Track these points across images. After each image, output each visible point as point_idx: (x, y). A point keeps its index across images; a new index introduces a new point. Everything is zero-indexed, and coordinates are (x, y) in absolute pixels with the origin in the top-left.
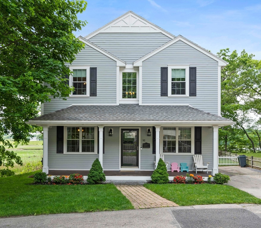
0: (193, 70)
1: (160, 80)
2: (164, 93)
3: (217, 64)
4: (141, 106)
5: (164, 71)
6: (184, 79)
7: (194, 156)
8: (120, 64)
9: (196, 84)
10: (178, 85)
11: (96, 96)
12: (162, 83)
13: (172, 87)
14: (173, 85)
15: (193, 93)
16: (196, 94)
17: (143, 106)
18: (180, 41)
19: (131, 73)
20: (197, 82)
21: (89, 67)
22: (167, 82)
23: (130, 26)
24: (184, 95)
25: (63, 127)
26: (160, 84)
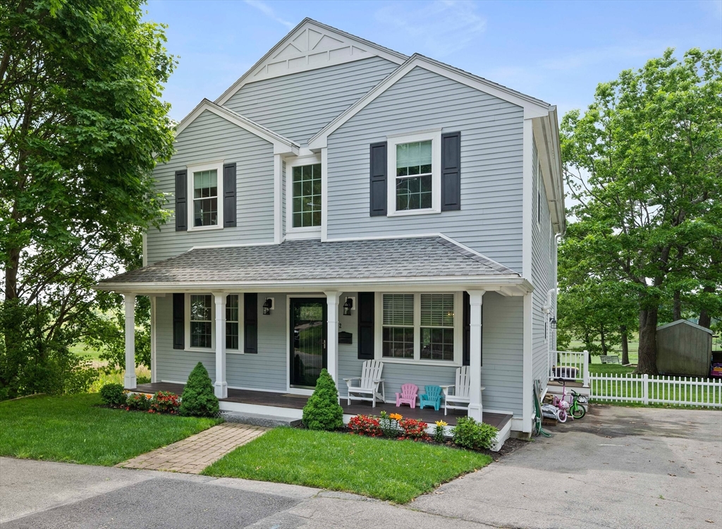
0: (451, 142)
1: (368, 176)
2: (378, 208)
3: (519, 114)
4: (325, 243)
5: (378, 151)
6: (427, 168)
7: (458, 370)
8: (280, 148)
9: (459, 179)
10: (414, 184)
11: (235, 226)
12: (372, 182)
13: (397, 192)
14: (401, 185)
15: (451, 202)
16: (460, 205)
17: (339, 242)
18: (418, 68)
19: (310, 166)
20: (462, 171)
21: (222, 164)
22: (385, 181)
23: (306, 54)
24: (429, 209)
25: (183, 294)
26: (368, 186)
